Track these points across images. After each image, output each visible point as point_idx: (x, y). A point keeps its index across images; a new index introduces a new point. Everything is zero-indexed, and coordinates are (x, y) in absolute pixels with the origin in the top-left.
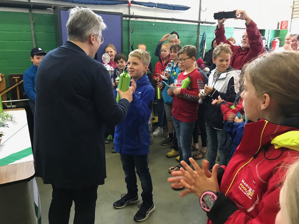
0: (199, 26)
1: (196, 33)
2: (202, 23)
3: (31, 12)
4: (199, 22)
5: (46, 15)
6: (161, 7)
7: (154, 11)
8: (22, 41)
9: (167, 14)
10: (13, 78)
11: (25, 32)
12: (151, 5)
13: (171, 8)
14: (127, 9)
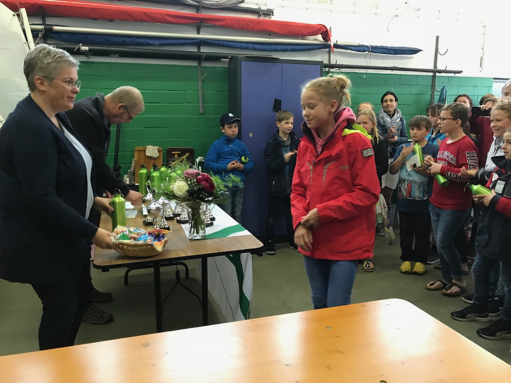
0: (434, 77)
1: (429, 88)
2: (440, 72)
3: (200, 65)
4: (435, 71)
5: (218, 69)
6: (376, 51)
7: (365, 58)
8: (186, 104)
9: (385, 61)
10: (173, 152)
11: (191, 91)
12: (361, 49)
13: (392, 51)
14: (327, 56)
